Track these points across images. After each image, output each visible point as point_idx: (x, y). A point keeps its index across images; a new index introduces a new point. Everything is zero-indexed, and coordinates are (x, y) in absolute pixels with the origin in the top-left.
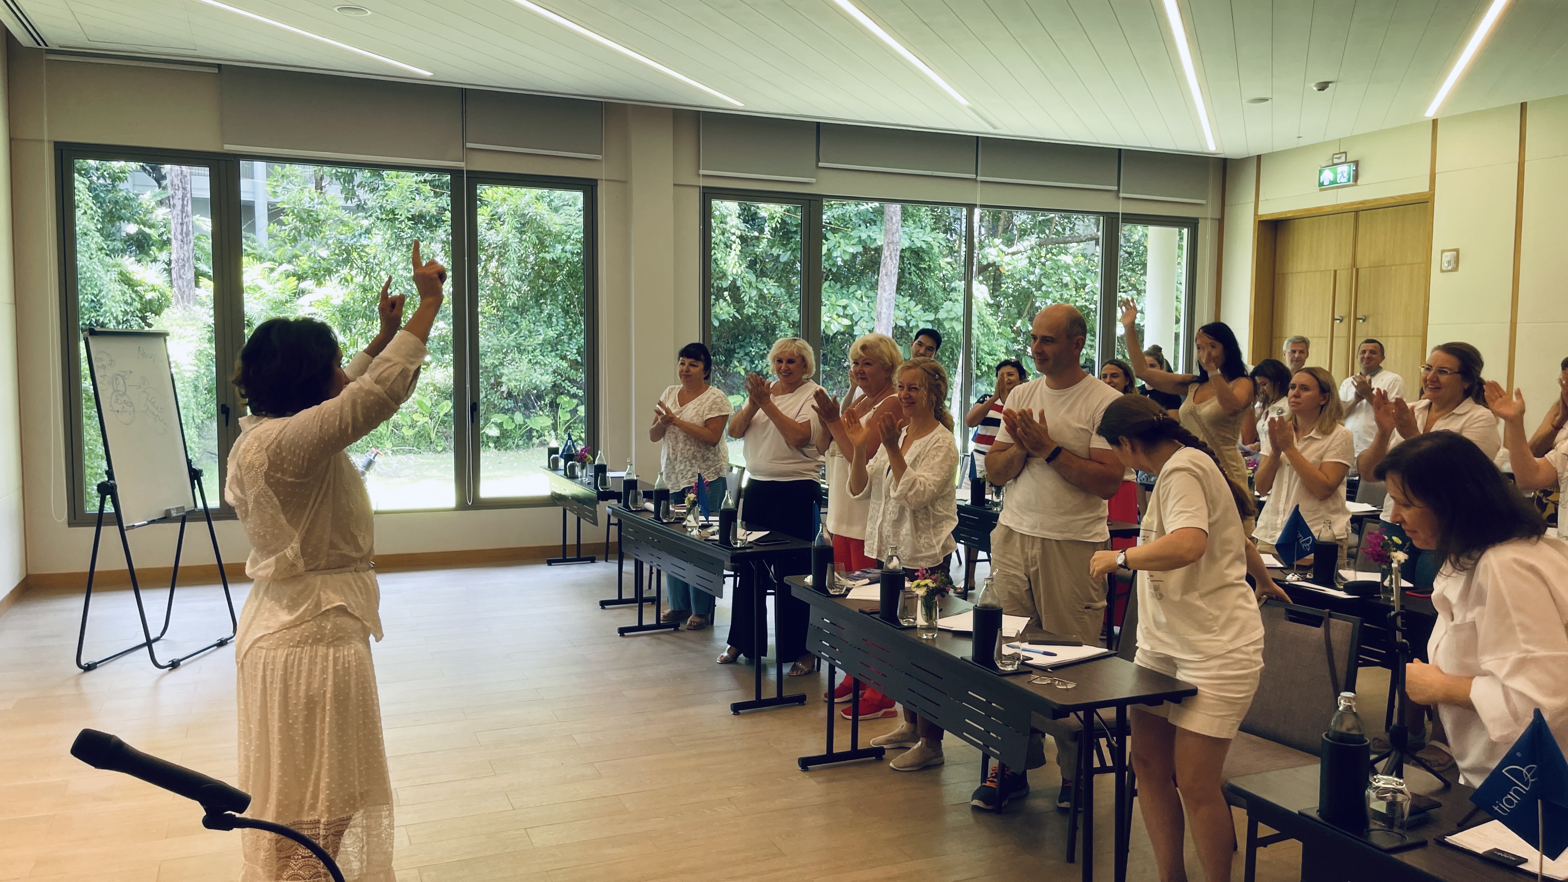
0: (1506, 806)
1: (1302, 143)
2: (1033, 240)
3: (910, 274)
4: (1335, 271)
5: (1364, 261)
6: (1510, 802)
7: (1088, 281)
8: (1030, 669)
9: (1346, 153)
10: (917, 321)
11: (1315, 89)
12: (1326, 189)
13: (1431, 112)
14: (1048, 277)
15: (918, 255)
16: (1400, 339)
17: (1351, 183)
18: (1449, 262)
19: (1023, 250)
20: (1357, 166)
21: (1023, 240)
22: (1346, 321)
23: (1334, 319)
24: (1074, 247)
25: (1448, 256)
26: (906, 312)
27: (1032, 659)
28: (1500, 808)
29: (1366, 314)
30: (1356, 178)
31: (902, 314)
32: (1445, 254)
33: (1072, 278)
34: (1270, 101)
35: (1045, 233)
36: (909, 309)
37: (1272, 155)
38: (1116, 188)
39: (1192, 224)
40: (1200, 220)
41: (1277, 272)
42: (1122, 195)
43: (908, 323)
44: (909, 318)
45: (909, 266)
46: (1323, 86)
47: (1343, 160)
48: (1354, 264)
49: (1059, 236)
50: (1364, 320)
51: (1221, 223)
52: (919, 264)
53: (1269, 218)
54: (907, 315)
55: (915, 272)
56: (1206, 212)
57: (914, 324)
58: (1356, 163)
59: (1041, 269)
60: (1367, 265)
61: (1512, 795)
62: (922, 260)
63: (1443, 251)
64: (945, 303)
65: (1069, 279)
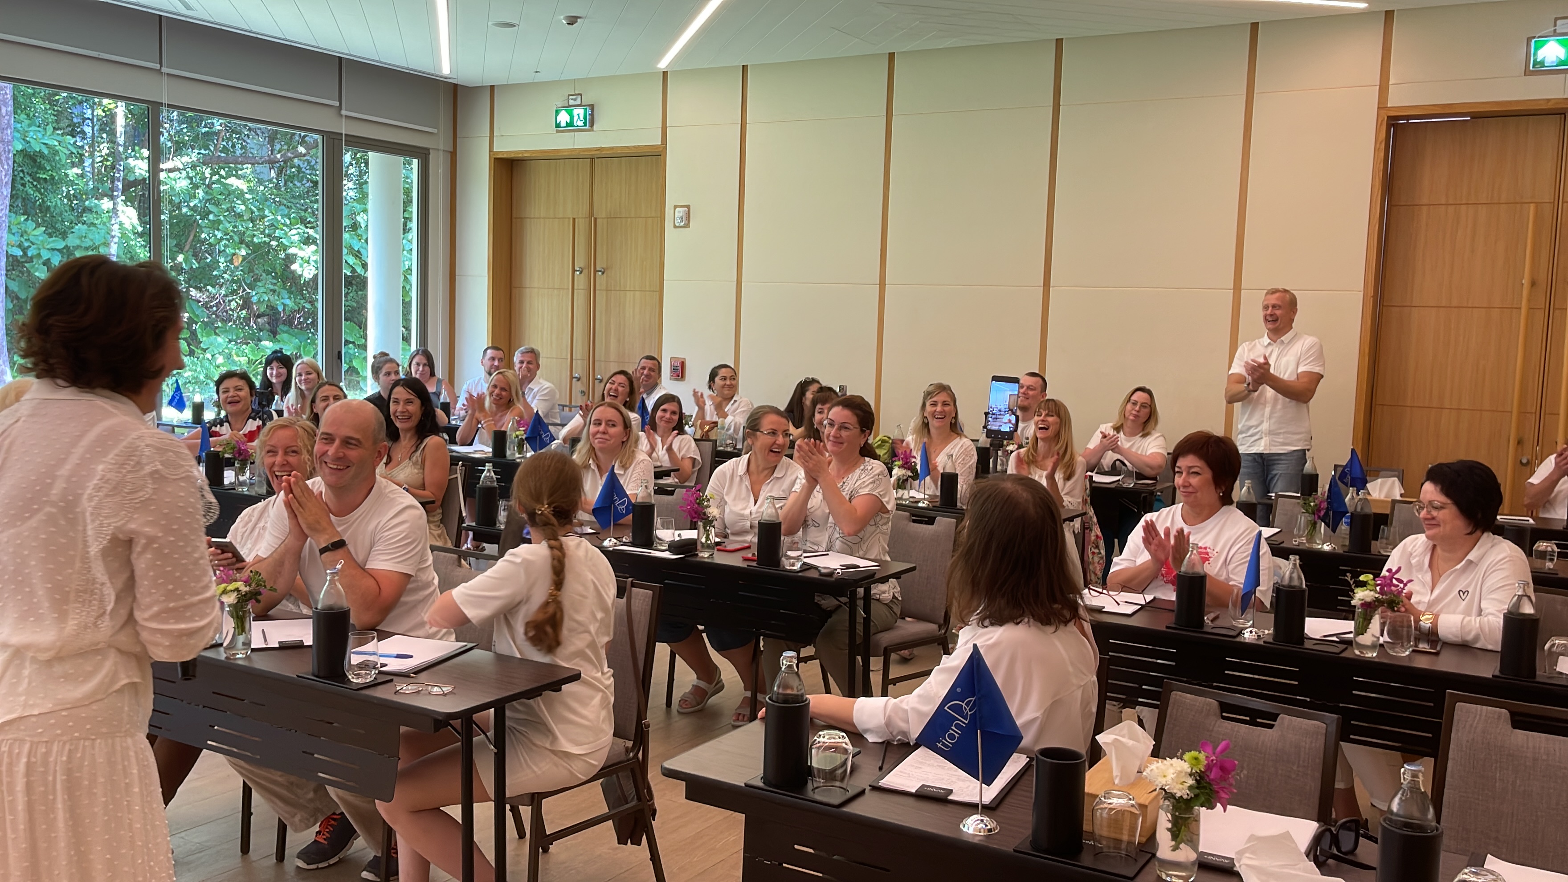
0: (948, 741)
1: (539, 78)
2: (192, 156)
3: (24, 185)
4: (574, 219)
5: (601, 213)
6: (952, 737)
7: (267, 212)
8: (389, 678)
9: (581, 95)
10: (39, 249)
11: (564, 22)
12: (563, 131)
13: (663, 65)
14: (217, 204)
15: (35, 161)
16: (637, 293)
17: (587, 127)
18: (682, 218)
19: (181, 167)
20: (592, 111)
21: (181, 156)
22: (585, 272)
23: (574, 271)
24: (247, 169)
25: (680, 212)
26: (22, 236)
27: (386, 665)
28: (944, 744)
29: (605, 266)
30: (592, 124)
31: (15, 239)
32: (677, 209)
33: (247, 206)
34: (516, 28)
35: (210, 149)
36: (26, 232)
37: (510, 88)
38: (337, 104)
39: (423, 155)
40: (431, 151)
41: (514, 216)
42: (344, 112)
43: (25, 250)
44: (26, 244)
45: (21, 175)
46: (572, 20)
47: (578, 102)
48: (591, 214)
49: (227, 154)
50: (603, 273)
51: (453, 155)
52: (37, 173)
53: (505, 156)
54: (22, 239)
55: (32, 183)
56: (438, 144)
57: (35, 252)
58: (592, 107)
59: (206, 193)
60: (604, 215)
61: (954, 731)
62: (41, 168)
63: (676, 207)
64: (77, 227)
65: (243, 207)
